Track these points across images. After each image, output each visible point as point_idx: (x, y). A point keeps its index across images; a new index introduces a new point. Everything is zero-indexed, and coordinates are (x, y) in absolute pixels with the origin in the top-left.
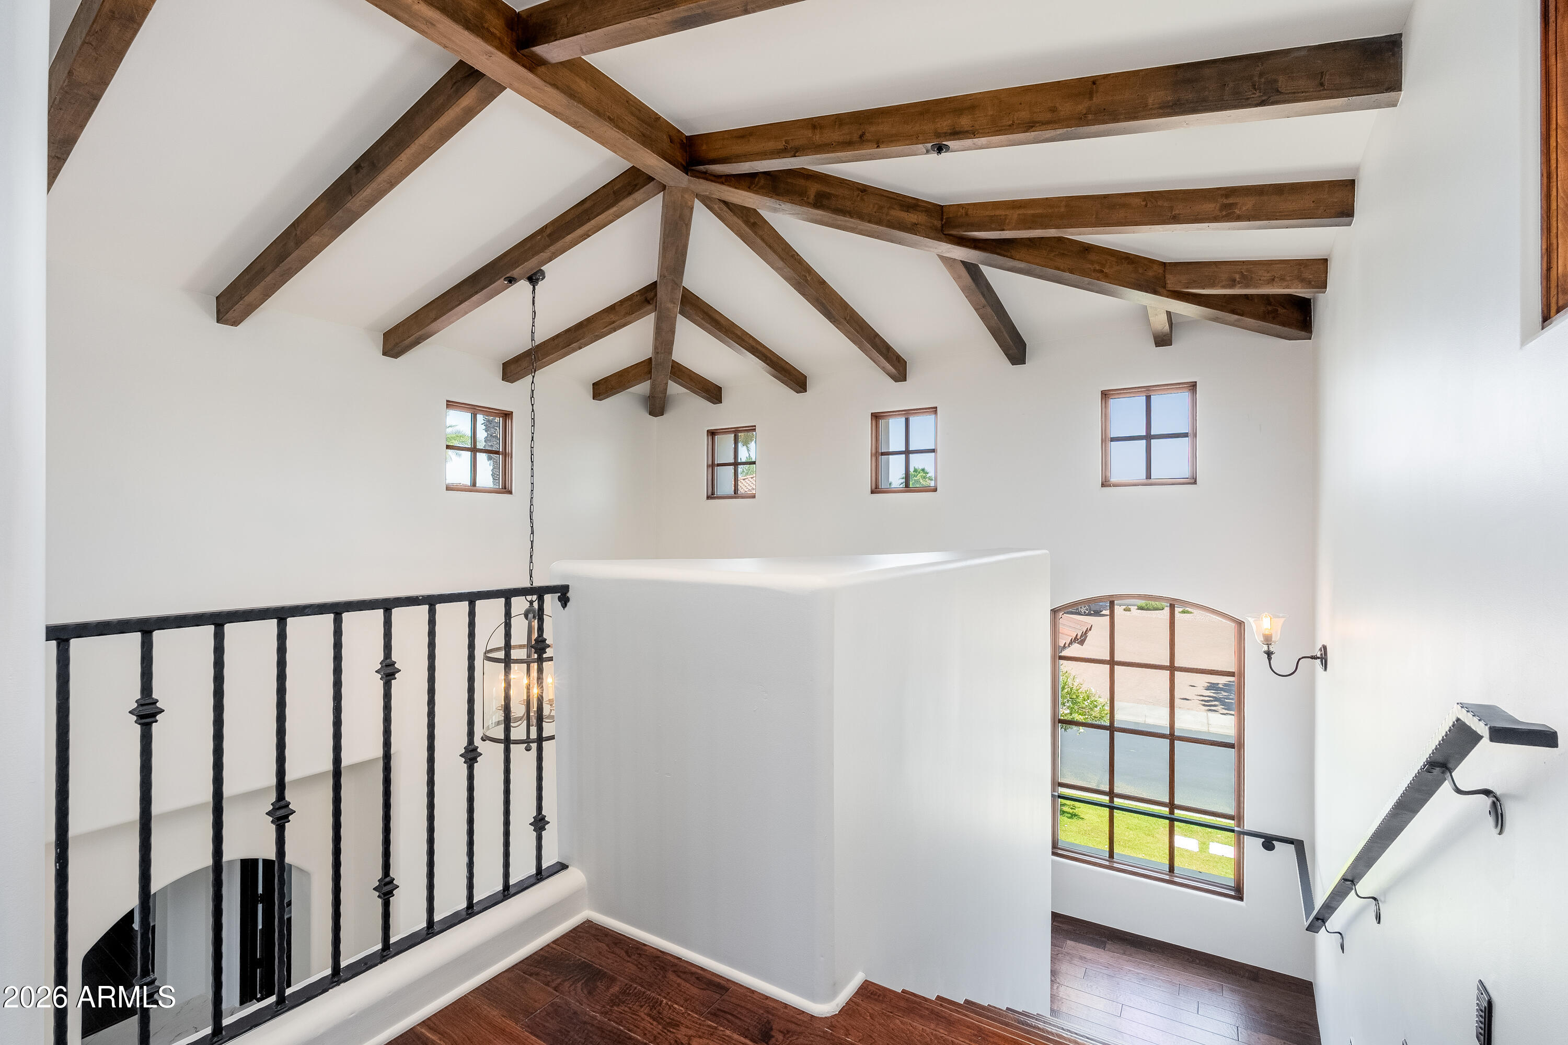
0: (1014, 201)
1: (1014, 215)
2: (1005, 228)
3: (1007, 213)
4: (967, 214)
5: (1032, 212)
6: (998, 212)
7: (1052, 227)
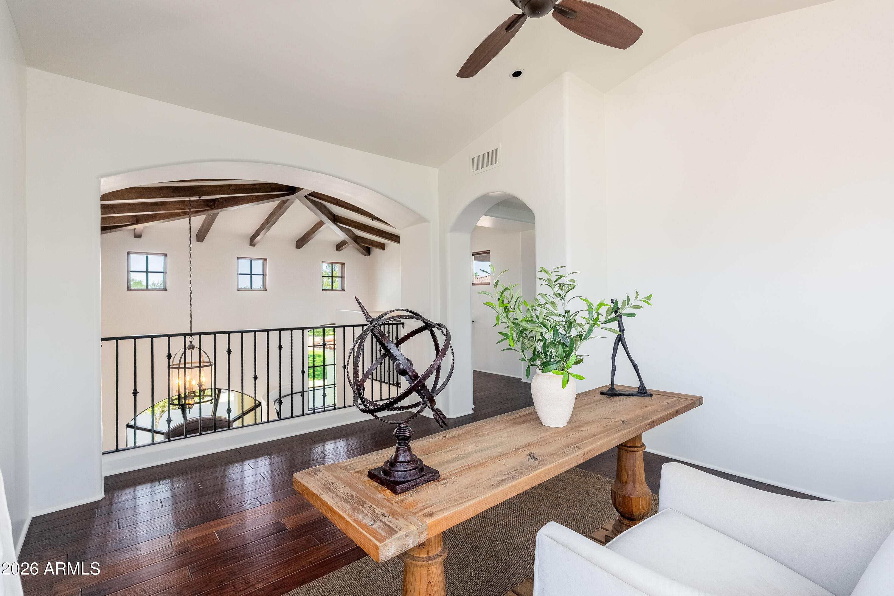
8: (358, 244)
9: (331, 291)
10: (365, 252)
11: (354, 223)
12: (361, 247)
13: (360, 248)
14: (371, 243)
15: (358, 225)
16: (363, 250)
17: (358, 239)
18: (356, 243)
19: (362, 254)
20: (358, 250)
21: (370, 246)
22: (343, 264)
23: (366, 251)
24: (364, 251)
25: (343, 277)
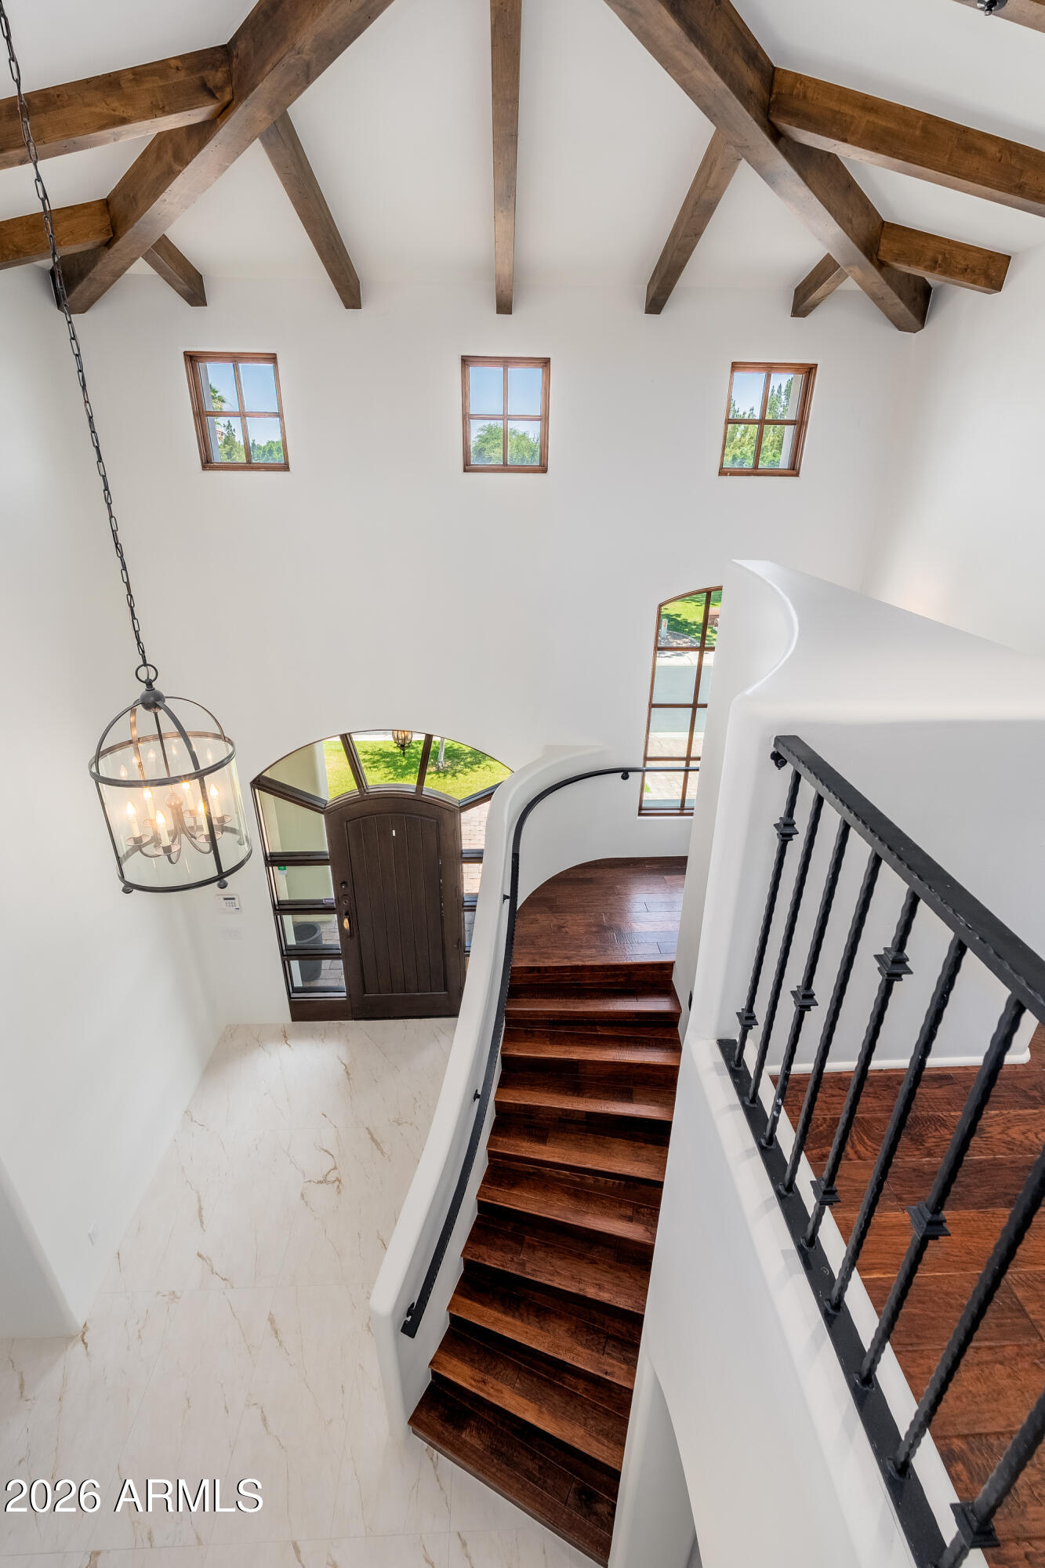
0: (867, 97)
1: (864, 120)
2: (848, 138)
3: (855, 114)
4: (805, 97)
5: (884, 123)
6: (846, 109)
7: (901, 157)
8: (881, 265)
9: (748, 474)
10: (907, 311)
11: (871, 118)
12: (889, 282)
13: (888, 291)
14: (940, 258)
15: (892, 125)
16: (898, 300)
17: (883, 241)
18: (871, 260)
19: (893, 323)
20: (877, 299)
21: (932, 279)
22: (809, 371)
23: (911, 304)
24: (901, 307)
25: (800, 424)
